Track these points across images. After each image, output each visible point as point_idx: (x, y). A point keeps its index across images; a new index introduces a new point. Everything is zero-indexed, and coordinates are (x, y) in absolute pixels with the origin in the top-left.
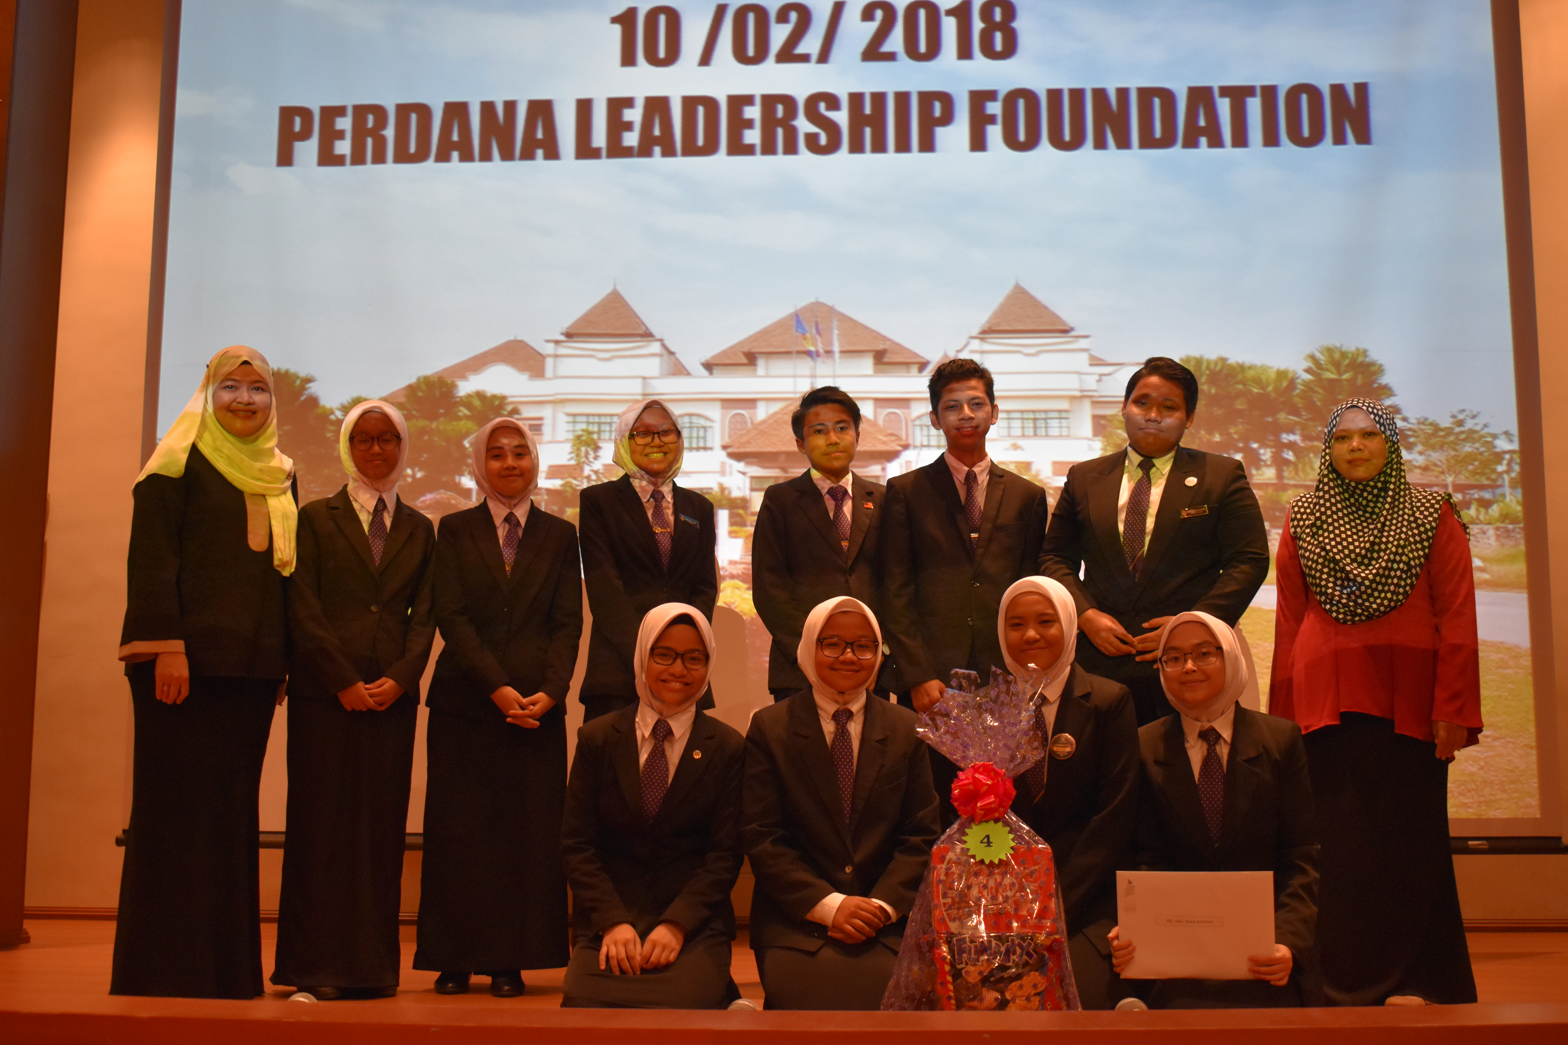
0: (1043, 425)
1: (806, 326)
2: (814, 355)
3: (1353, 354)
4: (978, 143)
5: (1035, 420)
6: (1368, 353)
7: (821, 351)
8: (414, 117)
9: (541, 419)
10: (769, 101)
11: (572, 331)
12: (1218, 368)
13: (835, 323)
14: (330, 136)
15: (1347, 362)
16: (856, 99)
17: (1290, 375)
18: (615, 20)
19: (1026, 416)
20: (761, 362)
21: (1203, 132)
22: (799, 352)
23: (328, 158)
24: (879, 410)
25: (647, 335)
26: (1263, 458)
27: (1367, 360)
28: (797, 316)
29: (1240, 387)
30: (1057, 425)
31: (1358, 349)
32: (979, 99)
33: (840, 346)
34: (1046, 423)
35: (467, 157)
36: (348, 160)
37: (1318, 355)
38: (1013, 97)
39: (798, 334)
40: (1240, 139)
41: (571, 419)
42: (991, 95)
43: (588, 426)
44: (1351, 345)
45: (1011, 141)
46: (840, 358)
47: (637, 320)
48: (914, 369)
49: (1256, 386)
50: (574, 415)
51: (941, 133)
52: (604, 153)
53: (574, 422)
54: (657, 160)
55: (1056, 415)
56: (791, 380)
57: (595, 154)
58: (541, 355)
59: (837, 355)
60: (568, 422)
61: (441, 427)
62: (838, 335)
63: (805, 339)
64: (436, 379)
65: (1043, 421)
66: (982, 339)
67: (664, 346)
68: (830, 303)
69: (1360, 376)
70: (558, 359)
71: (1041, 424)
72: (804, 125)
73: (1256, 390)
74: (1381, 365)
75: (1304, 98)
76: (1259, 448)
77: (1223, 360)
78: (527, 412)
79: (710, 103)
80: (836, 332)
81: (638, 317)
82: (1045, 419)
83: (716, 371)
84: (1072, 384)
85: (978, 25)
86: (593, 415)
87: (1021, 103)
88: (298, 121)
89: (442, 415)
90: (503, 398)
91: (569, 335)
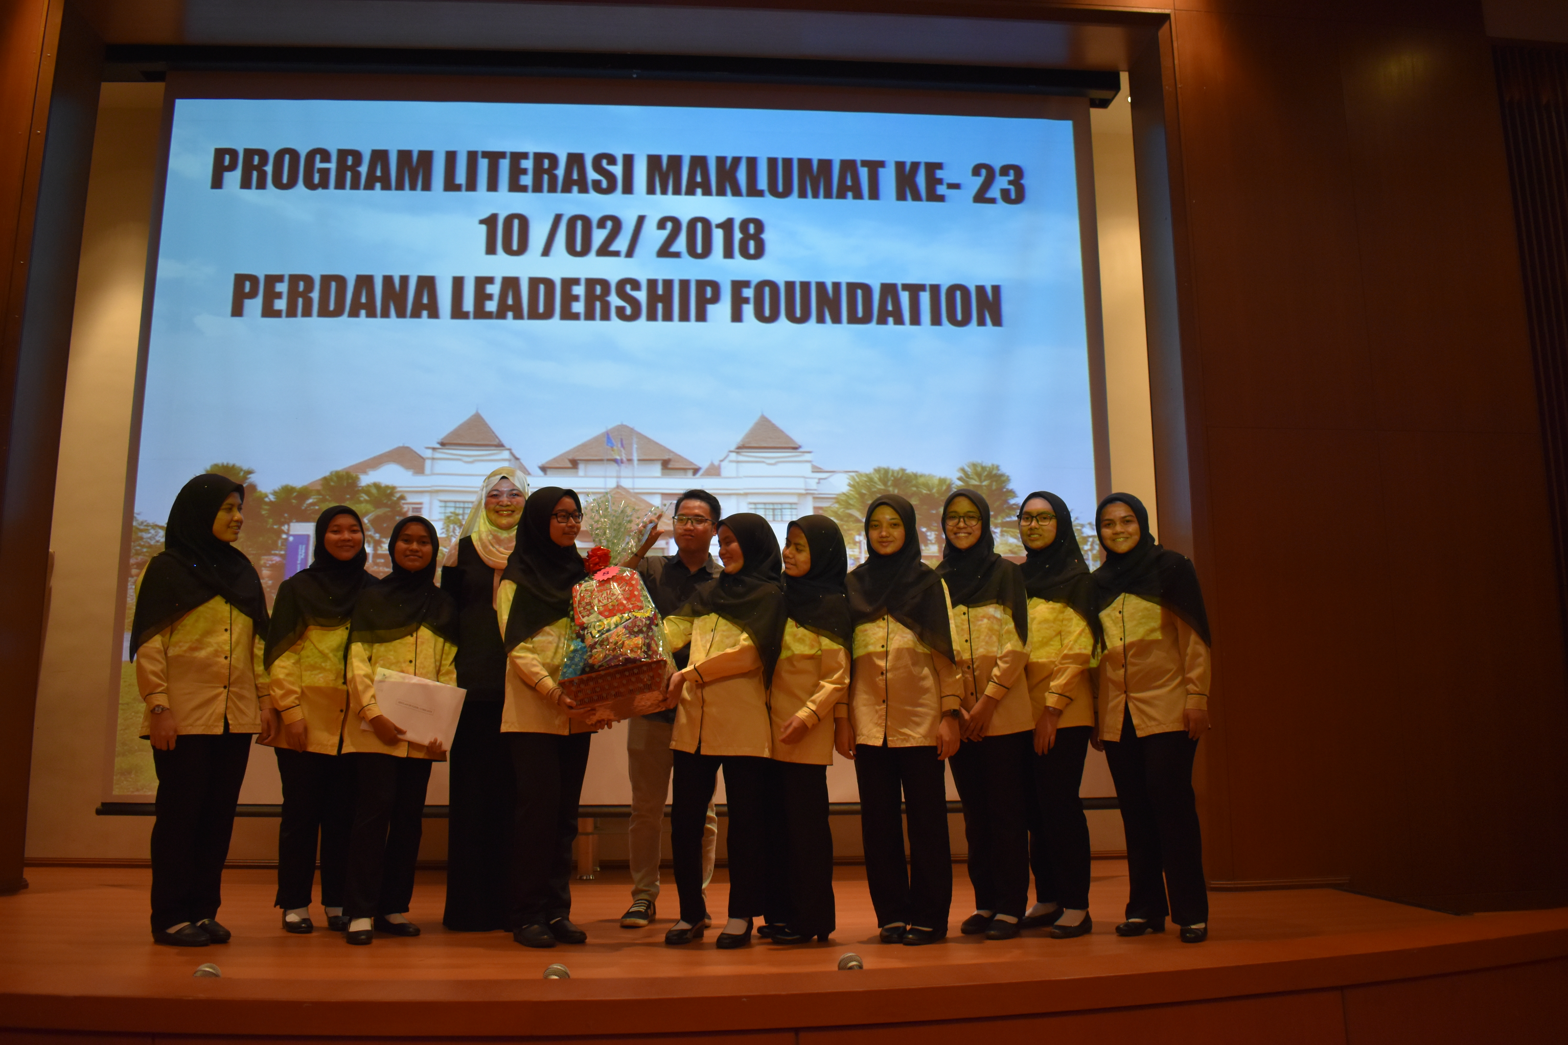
0: (779, 513)
1: (613, 441)
2: (619, 462)
3: (990, 468)
4: (737, 317)
5: (774, 509)
6: (1000, 468)
7: (624, 459)
8: (333, 284)
9: (421, 504)
10: (591, 283)
11: (445, 442)
12: (899, 476)
13: (635, 440)
14: (271, 296)
15: (986, 473)
16: (652, 284)
17: (948, 482)
18: (482, 222)
19: (767, 506)
20: (581, 466)
21: (890, 314)
22: (608, 460)
23: (269, 311)
25: (500, 446)
26: (929, 538)
27: (999, 472)
28: (608, 434)
29: (914, 489)
30: (789, 513)
31: (993, 465)
32: (738, 286)
33: (638, 456)
34: (782, 512)
35: (371, 314)
36: (284, 314)
37: (967, 469)
38: (761, 286)
39: (608, 447)
40: (916, 320)
41: (443, 504)
42: (747, 284)
43: (455, 509)
44: (988, 462)
45: (760, 315)
46: (638, 464)
47: (493, 435)
48: (690, 473)
49: (925, 489)
50: (445, 502)
51: (711, 309)
52: (471, 315)
53: (445, 507)
54: (510, 321)
55: (788, 506)
56: (603, 479)
57: (465, 316)
58: (422, 458)
59: (636, 462)
60: (441, 507)
62: (637, 448)
63: (613, 451)
64: (344, 474)
65: (779, 511)
66: (737, 453)
67: (512, 454)
68: (631, 426)
69: (994, 484)
70: (435, 461)
71: (778, 512)
72: (615, 300)
73: (925, 492)
74: (1008, 476)
75: (958, 294)
76: (927, 531)
77: (903, 470)
78: (411, 499)
79: (549, 283)
80: (635, 446)
81: (493, 432)
82: (781, 509)
83: (549, 472)
84: (799, 485)
85: (738, 235)
86: (459, 502)
87: (767, 290)
88: (248, 285)
90: (394, 488)
91: (443, 444)
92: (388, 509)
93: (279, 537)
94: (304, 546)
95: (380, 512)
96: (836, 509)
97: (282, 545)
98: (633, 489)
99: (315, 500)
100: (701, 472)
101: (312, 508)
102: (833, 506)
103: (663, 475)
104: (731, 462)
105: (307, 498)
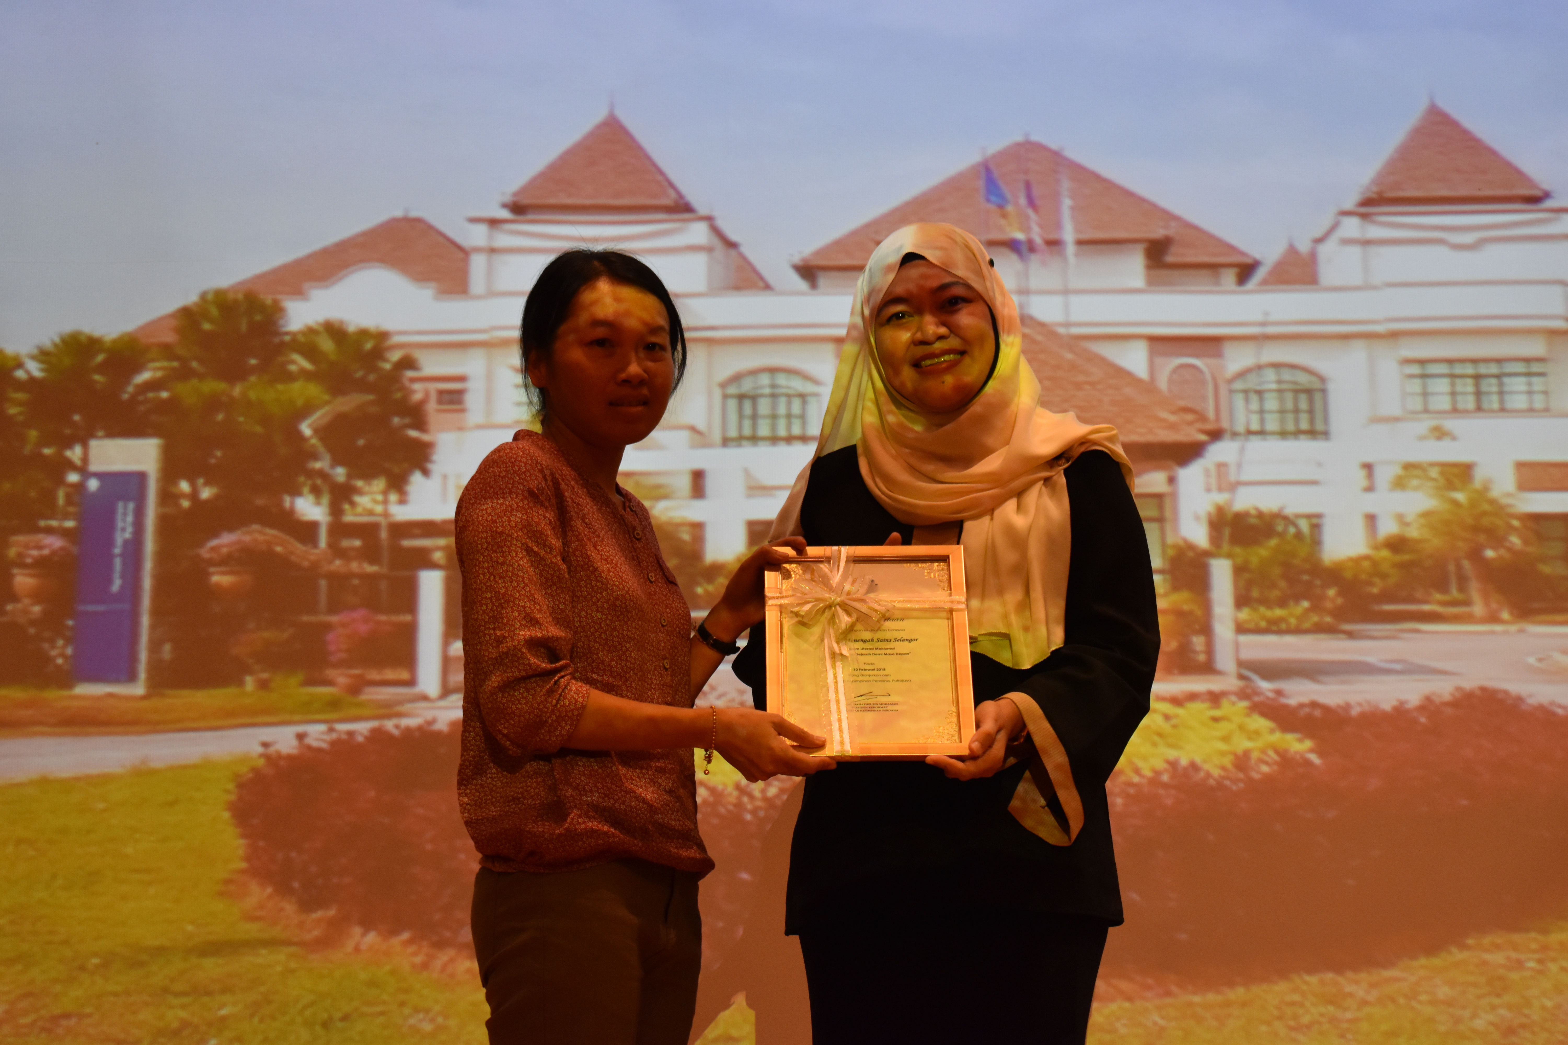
0: (1495, 389)
1: (1005, 189)
2: (1024, 248)
5: (1477, 377)
7: (1038, 240)
9: (462, 379)
11: (524, 201)
13: (1066, 185)
19: (1458, 369)
22: (993, 244)
24: (1159, 360)
25: (681, 209)
28: (987, 169)
30: (1524, 388)
33: (1077, 230)
34: (1501, 385)
39: (992, 207)
46: (1077, 255)
47: (660, 178)
48: (1229, 277)
55: (1520, 368)
58: (463, 249)
59: (1071, 249)
61: (253, 395)
62: (1072, 208)
63: (1004, 216)
64: (240, 297)
65: (1494, 381)
66: (1364, 216)
67: (716, 231)
70: (498, 258)
71: (1490, 386)
78: (433, 365)
80: (1067, 203)
81: (661, 172)
82: (1498, 376)
83: (823, 280)
84: (1550, 306)
89: (253, 370)
90: (383, 336)
91: (519, 208)
92: (370, 397)
93: (60, 481)
94: (131, 506)
95: (348, 403)
97: (69, 501)
98: (1068, 325)
99: (159, 374)
100: (1260, 274)
101: (151, 395)
103: (1153, 283)
104: (1347, 242)
105: (138, 368)
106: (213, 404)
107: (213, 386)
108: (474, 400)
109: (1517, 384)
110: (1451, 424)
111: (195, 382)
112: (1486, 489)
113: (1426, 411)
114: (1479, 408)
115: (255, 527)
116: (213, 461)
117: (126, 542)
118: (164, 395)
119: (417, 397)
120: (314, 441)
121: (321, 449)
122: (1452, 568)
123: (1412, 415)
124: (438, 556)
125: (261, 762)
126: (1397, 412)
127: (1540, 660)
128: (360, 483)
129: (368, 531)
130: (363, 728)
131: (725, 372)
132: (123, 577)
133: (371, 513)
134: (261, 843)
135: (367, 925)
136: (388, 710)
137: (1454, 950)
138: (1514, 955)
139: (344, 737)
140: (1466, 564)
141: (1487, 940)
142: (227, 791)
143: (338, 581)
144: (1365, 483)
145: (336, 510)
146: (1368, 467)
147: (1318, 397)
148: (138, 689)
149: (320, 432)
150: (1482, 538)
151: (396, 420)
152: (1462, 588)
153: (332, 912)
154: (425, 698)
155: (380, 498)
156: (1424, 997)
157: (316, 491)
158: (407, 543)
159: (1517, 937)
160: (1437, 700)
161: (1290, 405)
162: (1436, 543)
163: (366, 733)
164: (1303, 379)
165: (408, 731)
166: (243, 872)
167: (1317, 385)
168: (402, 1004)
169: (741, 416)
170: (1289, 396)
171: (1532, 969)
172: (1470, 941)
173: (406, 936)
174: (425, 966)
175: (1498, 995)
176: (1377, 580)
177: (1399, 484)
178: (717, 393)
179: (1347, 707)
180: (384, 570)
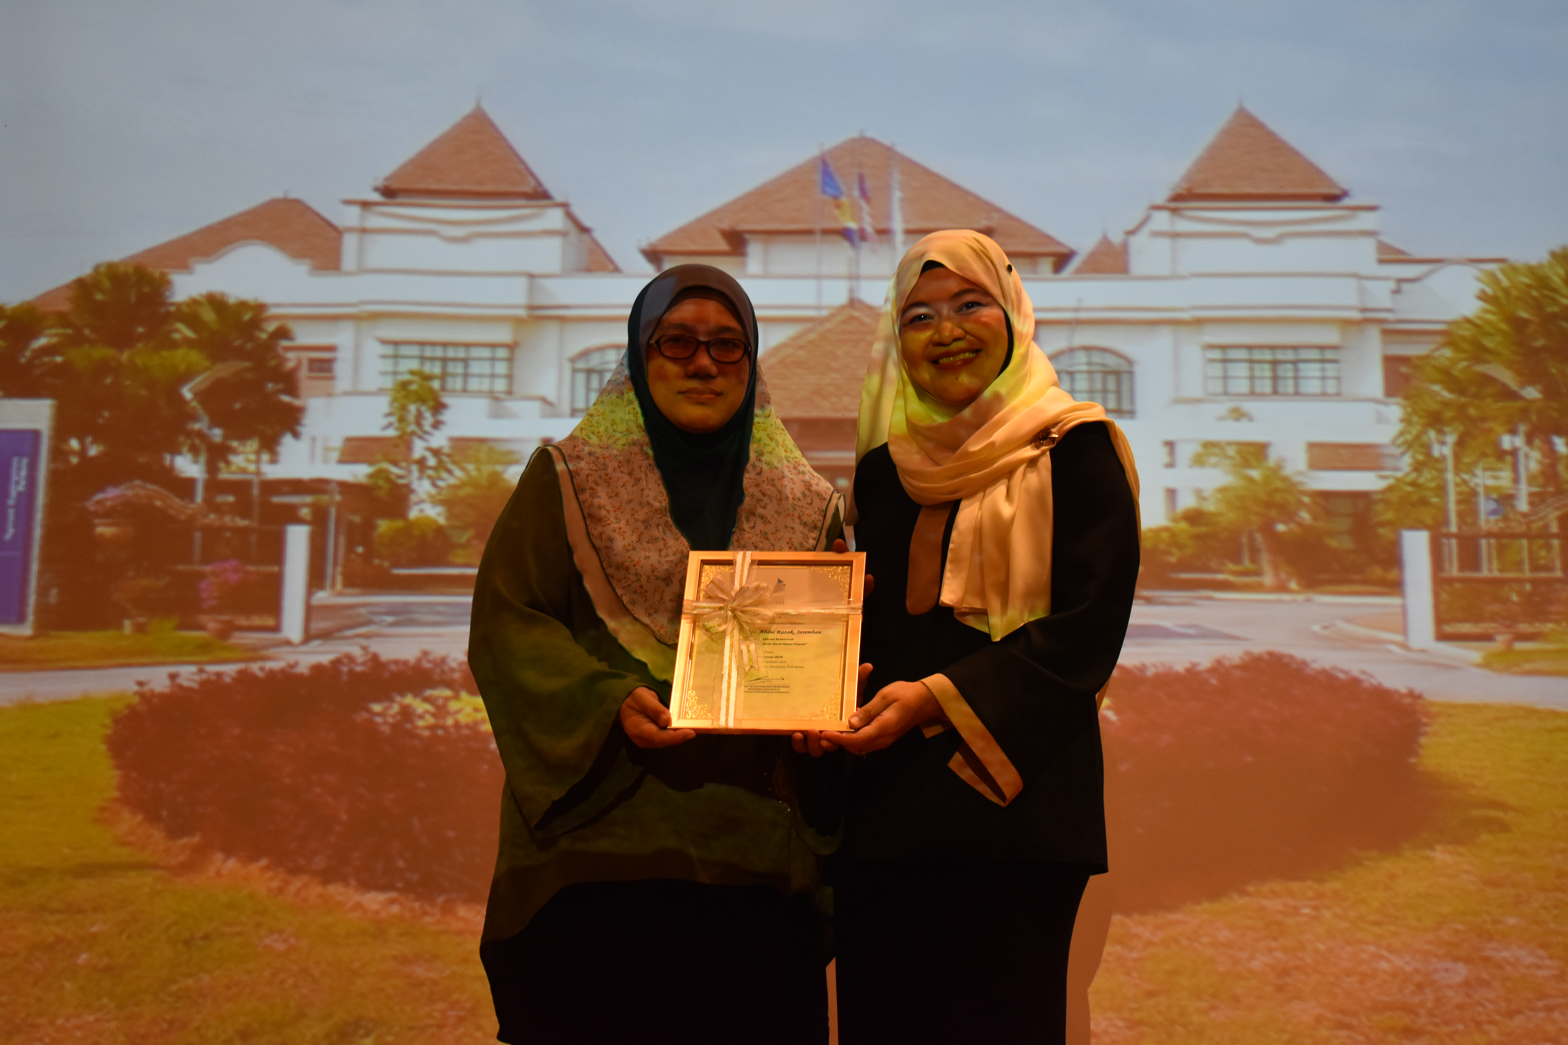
0: (1290, 374)
1: (840, 182)
2: (856, 237)
5: (1275, 363)
7: (869, 229)
9: (332, 349)
11: (395, 185)
13: (897, 178)
19: (1257, 355)
20: (754, 249)
22: (826, 232)
25: (539, 195)
28: (825, 163)
30: (1318, 374)
33: (906, 221)
34: (1296, 370)
39: (827, 198)
41: (389, 350)
43: (422, 364)
47: (521, 167)
48: (1046, 266)
50: (396, 343)
53: (396, 357)
55: (1315, 354)
56: (811, 284)
58: (334, 228)
59: (899, 238)
60: (384, 357)
61: (139, 361)
62: (902, 200)
63: (839, 206)
64: (130, 270)
65: (1290, 366)
66: (1174, 211)
67: (570, 217)
70: (368, 238)
71: (1287, 371)
78: (306, 336)
80: (897, 195)
81: (522, 162)
82: (1294, 362)
84: (1344, 297)
86: (433, 344)
89: (140, 338)
90: (260, 308)
91: (389, 192)
92: (247, 364)
94: (25, 461)
95: (226, 369)
96: (1446, 363)
99: (54, 340)
100: (1075, 264)
101: (46, 359)
102: (1436, 354)
104: (1157, 234)
105: (36, 335)
106: (103, 368)
107: (102, 352)
108: (343, 369)
109: (1312, 370)
110: (1249, 406)
111: (86, 347)
112: (1279, 467)
113: (1226, 393)
114: (1275, 392)
115: (137, 482)
116: (101, 421)
117: (19, 494)
118: (59, 359)
119: (290, 365)
120: (194, 404)
121: (201, 412)
122: (1245, 540)
123: (1211, 397)
124: (305, 512)
125: (136, 700)
126: (1198, 393)
127: (1325, 628)
128: (235, 444)
129: (240, 488)
130: (230, 670)
131: (575, 346)
132: (16, 526)
133: (244, 471)
134: (134, 775)
135: (228, 852)
136: (255, 653)
137: (1235, 896)
138: (1291, 902)
139: (213, 678)
140: (1259, 537)
141: (1266, 888)
142: (105, 726)
143: (212, 533)
144: (1166, 459)
145: (212, 468)
146: (1170, 445)
147: (1125, 378)
148: (26, 630)
149: (202, 396)
150: (1273, 513)
151: (270, 386)
152: (1254, 559)
153: (196, 839)
154: (288, 643)
155: (253, 457)
156: (1205, 940)
157: (195, 451)
158: (276, 500)
159: (1295, 886)
160: (1227, 663)
161: (1098, 386)
162: (1231, 516)
163: (233, 674)
164: (1112, 361)
165: (272, 674)
166: (117, 800)
167: (1124, 367)
168: (259, 925)
169: (588, 389)
170: (1098, 378)
171: (1307, 915)
172: (1250, 889)
173: (264, 862)
174: (280, 891)
175: (1275, 939)
176: (1174, 550)
177: (1199, 461)
178: (567, 367)
179: (1143, 668)
180: (255, 524)
